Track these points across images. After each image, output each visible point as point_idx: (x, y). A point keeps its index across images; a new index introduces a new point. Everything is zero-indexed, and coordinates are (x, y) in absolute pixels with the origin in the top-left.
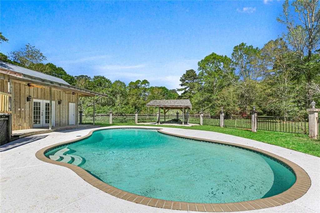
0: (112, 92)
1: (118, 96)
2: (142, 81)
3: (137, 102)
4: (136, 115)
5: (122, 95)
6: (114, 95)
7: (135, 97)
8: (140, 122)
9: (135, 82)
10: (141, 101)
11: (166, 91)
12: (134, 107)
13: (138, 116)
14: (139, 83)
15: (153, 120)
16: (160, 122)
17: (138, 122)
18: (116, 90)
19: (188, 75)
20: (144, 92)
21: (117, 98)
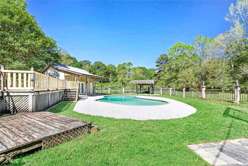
0: (107, 72)
1: (111, 75)
2: (127, 63)
3: (124, 79)
4: (123, 89)
5: (113, 74)
6: (108, 75)
7: (122, 76)
8: (126, 93)
9: (122, 64)
10: (127, 79)
11: (145, 70)
12: (122, 83)
13: (124, 89)
14: (125, 65)
15: (133, 92)
16: (137, 93)
17: (124, 93)
18: (109, 71)
19: (162, 58)
20: (129, 71)
21: (110, 76)
